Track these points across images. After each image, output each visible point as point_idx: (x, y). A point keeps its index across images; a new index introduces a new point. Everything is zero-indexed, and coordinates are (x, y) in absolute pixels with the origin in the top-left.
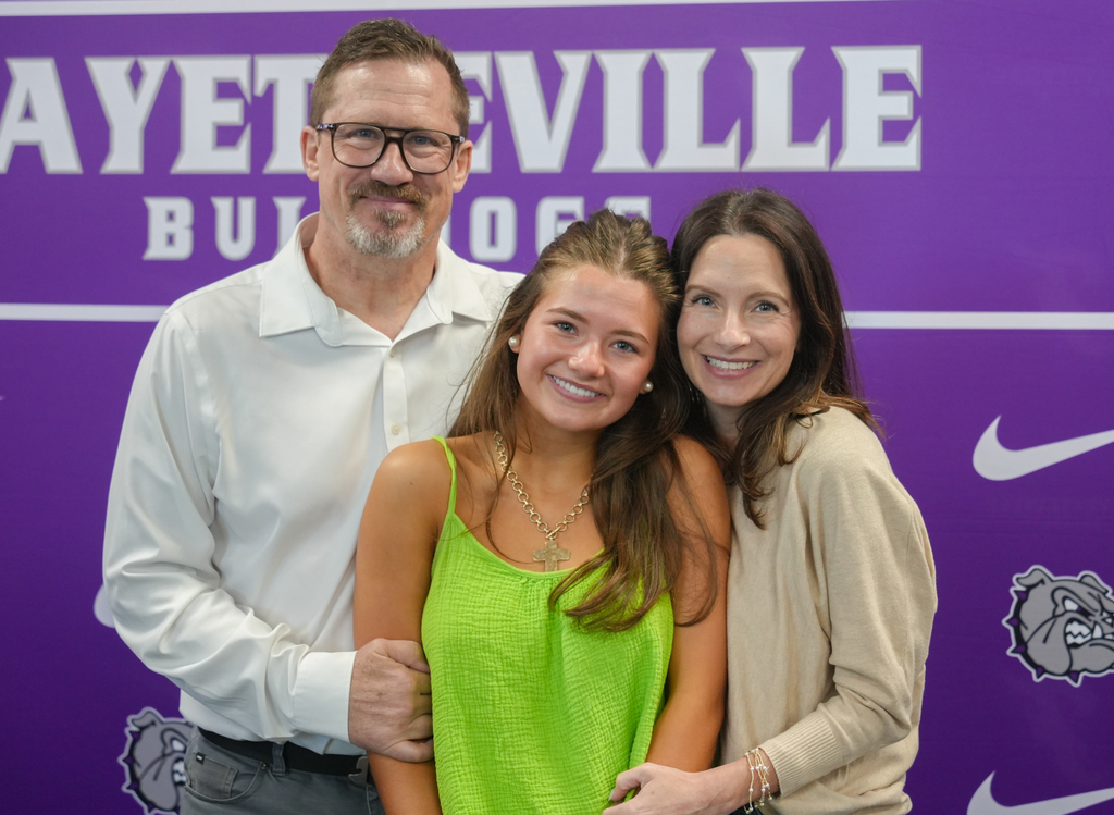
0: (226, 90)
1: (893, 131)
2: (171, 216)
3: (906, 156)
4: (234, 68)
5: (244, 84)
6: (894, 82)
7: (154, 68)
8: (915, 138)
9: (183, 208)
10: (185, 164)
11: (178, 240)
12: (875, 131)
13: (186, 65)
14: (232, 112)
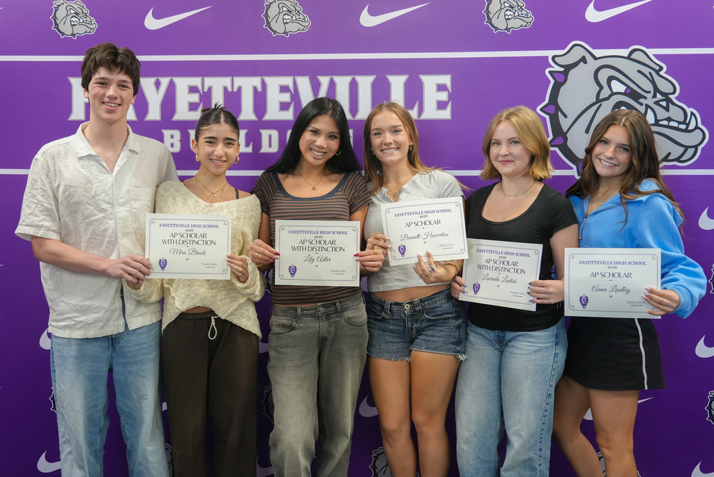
0: (193, 90)
1: (441, 105)
2: (172, 137)
3: (446, 114)
4: (196, 81)
5: (200, 87)
6: (441, 88)
7: (165, 81)
8: (449, 108)
9: (177, 134)
10: (177, 117)
11: (175, 145)
12: (435, 105)
13: (177, 80)
14: (195, 98)
